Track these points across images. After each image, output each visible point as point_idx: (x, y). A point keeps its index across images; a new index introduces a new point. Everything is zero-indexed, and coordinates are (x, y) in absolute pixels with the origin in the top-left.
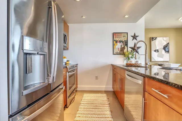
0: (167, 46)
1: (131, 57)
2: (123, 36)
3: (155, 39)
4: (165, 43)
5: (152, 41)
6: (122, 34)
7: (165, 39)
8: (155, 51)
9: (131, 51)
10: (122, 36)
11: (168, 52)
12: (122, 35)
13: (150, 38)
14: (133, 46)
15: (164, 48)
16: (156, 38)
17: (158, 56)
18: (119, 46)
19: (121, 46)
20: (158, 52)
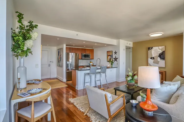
7: (160, 48)
8: (151, 58)
11: (164, 59)
12: (110, 52)
13: (147, 48)
17: (153, 63)
20: (154, 59)
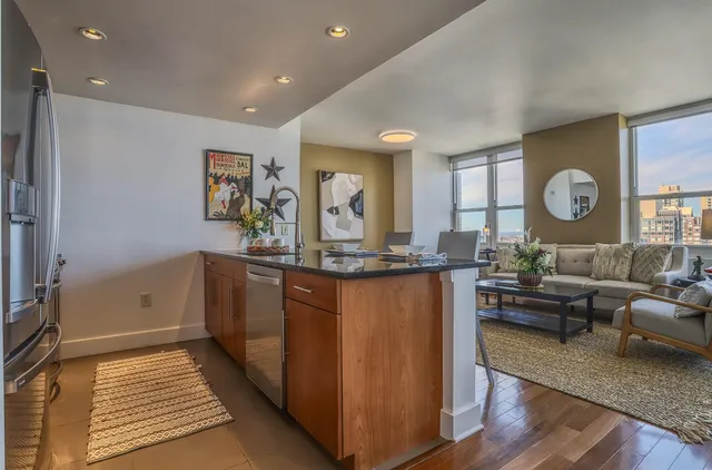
0: (358, 199)
1: (262, 229)
2: (239, 163)
3: (329, 178)
4: (354, 191)
5: (323, 181)
6: (236, 156)
8: (330, 211)
9: (263, 210)
10: (236, 164)
11: (361, 214)
13: (318, 172)
14: (267, 196)
15: (352, 205)
16: (333, 174)
17: (338, 225)
18: (224, 192)
19: (232, 194)
20: (338, 213)
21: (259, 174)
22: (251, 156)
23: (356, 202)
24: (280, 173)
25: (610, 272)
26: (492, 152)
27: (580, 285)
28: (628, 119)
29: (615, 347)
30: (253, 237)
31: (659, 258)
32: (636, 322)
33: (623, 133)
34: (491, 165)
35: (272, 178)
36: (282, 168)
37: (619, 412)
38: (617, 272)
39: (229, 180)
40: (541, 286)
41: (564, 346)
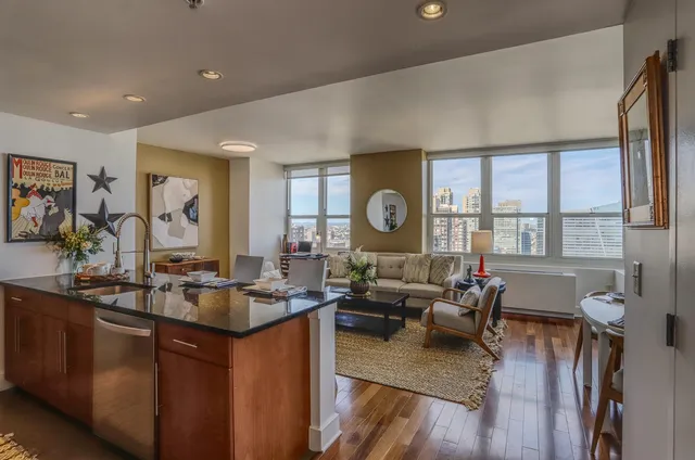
0: (192, 205)
1: (90, 251)
2: (57, 172)
3: (162, 182)
4: (188, 197)
5: (154, 185)
6: (52, 164)
7: (188, 182)
8: (162, 217)
9: (90, 227)
10: (53, 175)
11: (196, 220)
12: (53, 170)
13: (148, 175)
14: (95, 210)
15: (186, 210)
16: (166, 178)
17: (171, 233)
18: (35, 207)
19: (49, 208)
20: (170, 220)
21: (85, 186)
22: (74, 164)
23: (190, 208)
24: (111, 185)
25: (416, 277)
26: (323, 166)
27: (395, 289)
28: (428, 154)
29: (422, 340)
30: (78, 259)
31: (447, 266)
32: (436, 320)
33: (424, 163)
34: (322, 177)
35: (102, 190)
36: (115, 179)
37: (431, 396)
38: (421, 277)
39: (42, 193)
40: (369, 293)
41: (387, 343)
